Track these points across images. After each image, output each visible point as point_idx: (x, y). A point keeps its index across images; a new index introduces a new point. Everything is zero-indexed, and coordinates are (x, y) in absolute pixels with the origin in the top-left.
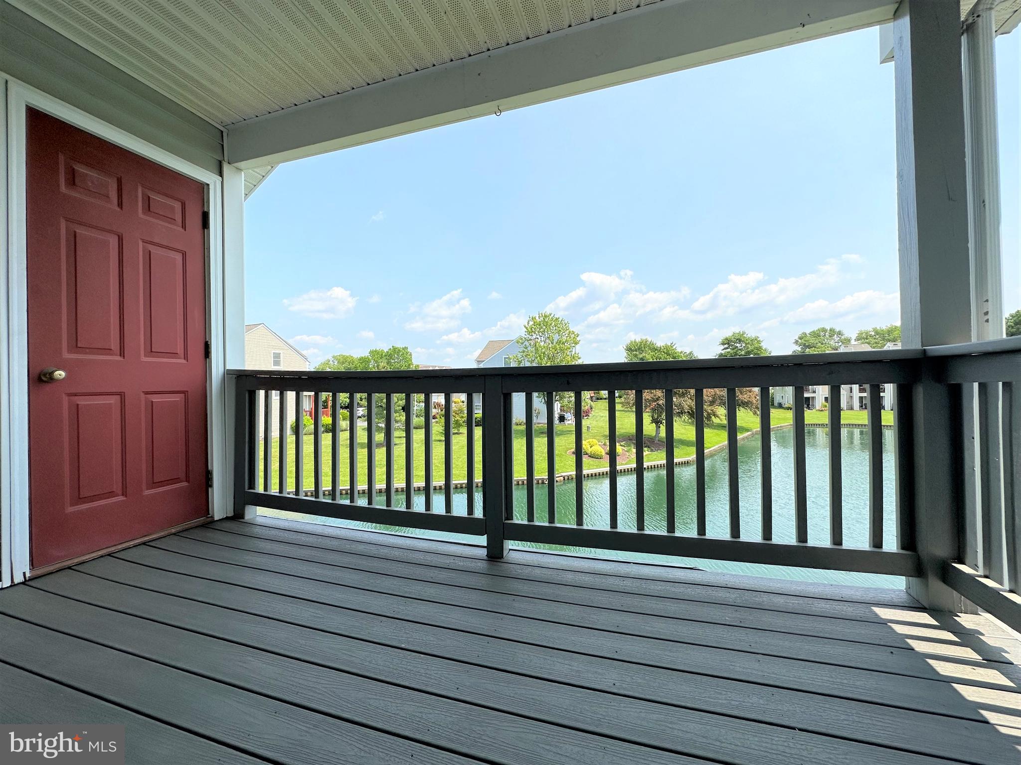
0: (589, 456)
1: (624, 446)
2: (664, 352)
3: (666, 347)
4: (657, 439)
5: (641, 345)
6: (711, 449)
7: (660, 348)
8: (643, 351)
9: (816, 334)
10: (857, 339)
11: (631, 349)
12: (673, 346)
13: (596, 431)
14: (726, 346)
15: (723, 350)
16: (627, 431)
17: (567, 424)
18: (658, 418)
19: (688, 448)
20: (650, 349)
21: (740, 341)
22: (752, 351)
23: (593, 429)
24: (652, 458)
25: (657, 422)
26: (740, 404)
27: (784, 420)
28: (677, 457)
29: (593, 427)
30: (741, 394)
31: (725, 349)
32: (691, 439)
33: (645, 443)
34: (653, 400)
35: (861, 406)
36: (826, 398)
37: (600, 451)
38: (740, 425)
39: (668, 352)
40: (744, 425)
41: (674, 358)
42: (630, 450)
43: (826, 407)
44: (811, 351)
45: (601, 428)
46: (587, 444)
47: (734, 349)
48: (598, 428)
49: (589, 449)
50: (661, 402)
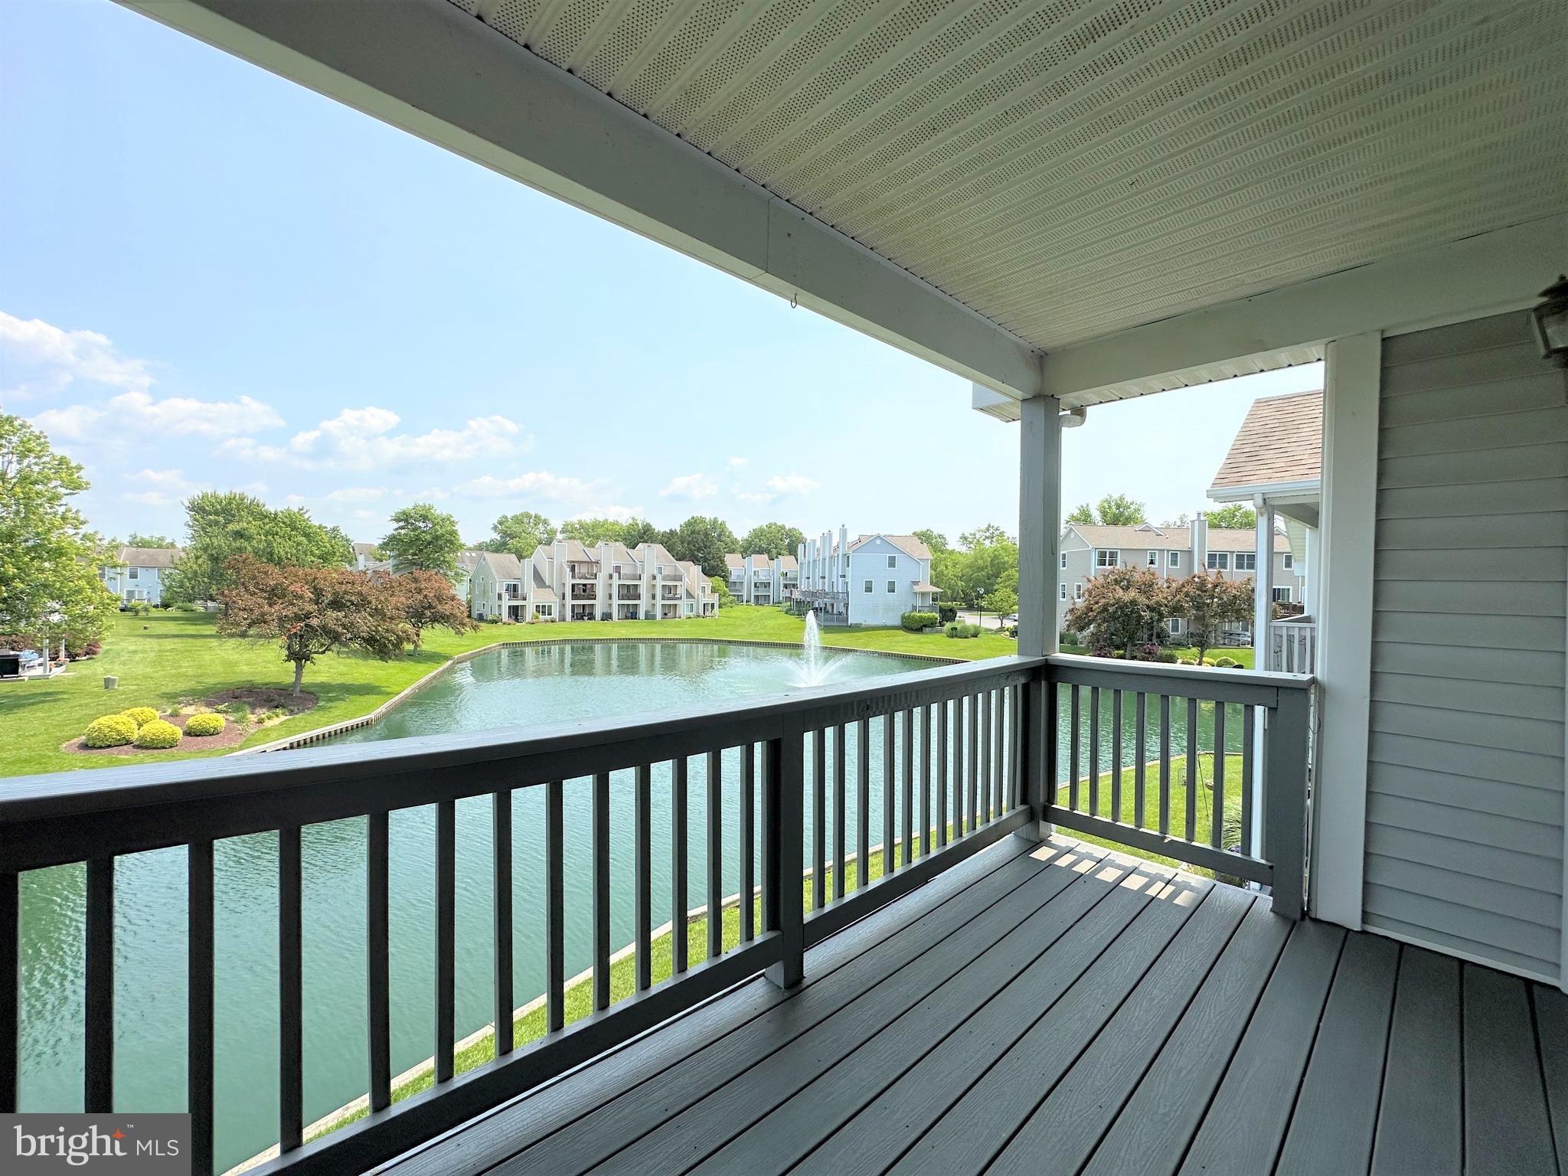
0: (134, 747)
1: (226, 712)
2: (284, 523)
3: (289, 514)
4: (298, 689)
5: (230, 503)
6: (402, 695)
7: (276, 514)
8: (233, 516)
9: (518, 520)
10: (563, 532)
11: (202, 509)
12: (305, 513)
13: (132, 687)
14: (402, 524)
15: (397, 529)
16: (220, 680)
17: (26, 678)
18: (300, 650)
19: (362, 699)
20: (252, 514)
21: (425, 518)
22: (443, 535)
23: (123, 682)
24: (296, 726)
25: (299, 657)
26: (438, 618)
27: (489, 638)
28: (345, 717)
29: (122, 679)
30: (440, 603)
31: (399, 528)
32: (362, 681)
33: (272, 700)
34: (298, 618)
35: (573, 616)
36: (537, 607)
37: (169, 730)
38: (433, 651)
39: (294, 524)
40: (438, 650)
41: (307, 535)
42: (244, 717)
43: (537, 618)
44: (515, 541)
45: (146, 677)
46: (130, 719)
47: (414, 530)
48: (136, 679)
49: (136, 732)
50: (314, 622)
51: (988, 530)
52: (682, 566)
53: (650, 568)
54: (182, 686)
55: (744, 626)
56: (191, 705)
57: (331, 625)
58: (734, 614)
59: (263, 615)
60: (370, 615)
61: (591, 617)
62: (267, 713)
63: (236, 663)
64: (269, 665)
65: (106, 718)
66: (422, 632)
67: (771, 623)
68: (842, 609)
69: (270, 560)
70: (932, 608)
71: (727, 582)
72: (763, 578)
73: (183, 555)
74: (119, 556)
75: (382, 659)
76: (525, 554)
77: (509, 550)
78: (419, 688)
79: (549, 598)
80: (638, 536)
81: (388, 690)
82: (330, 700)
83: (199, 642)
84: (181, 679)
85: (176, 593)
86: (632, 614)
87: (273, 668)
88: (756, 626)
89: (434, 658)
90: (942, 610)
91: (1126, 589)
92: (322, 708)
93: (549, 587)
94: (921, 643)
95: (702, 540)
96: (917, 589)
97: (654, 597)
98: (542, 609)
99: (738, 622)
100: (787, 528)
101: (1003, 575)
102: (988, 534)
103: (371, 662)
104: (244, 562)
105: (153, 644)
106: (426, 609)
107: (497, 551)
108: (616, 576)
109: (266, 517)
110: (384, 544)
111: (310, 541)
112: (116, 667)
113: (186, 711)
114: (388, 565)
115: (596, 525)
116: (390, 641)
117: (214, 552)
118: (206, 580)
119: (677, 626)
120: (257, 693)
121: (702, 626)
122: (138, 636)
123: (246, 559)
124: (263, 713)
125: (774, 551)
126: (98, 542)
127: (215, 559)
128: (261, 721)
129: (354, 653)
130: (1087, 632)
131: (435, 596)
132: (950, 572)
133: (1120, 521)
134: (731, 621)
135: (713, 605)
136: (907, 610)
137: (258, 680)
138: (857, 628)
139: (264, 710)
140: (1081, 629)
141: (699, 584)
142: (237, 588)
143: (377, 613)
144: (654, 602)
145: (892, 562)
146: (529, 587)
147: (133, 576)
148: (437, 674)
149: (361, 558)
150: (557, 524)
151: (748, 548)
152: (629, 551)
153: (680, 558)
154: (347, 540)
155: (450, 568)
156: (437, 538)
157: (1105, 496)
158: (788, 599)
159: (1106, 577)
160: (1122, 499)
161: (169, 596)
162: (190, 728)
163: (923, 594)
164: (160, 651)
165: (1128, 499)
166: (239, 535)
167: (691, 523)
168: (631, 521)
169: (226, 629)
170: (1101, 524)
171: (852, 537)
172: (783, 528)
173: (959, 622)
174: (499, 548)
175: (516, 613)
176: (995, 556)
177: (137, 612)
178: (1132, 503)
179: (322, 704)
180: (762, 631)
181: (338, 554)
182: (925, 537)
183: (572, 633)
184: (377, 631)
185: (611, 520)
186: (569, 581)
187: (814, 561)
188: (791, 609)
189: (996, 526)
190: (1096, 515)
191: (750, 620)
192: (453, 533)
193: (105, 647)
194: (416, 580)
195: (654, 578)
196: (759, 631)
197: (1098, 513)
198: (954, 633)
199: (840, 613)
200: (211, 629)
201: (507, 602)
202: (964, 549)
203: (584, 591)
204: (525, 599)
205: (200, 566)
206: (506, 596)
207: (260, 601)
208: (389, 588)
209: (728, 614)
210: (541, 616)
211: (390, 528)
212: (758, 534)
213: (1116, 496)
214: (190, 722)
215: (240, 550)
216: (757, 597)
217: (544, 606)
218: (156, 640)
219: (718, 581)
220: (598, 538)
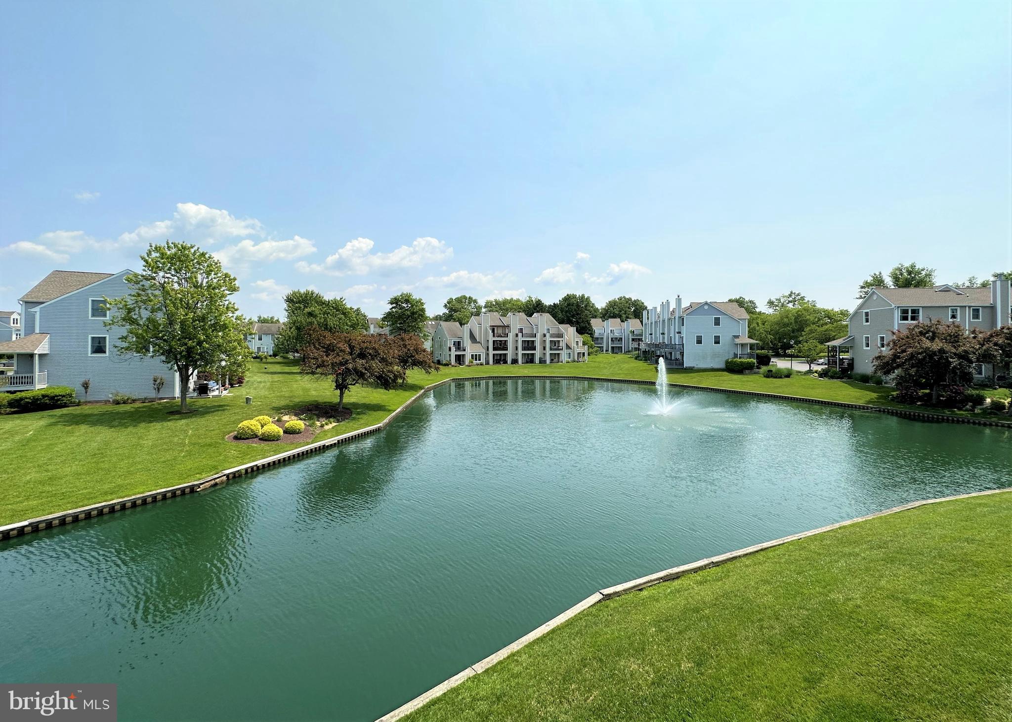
0: (260, 439)
1: (305, 420)
2: (333, 307)
3: (335, 301)
4: (341, 406)
5: (306, 297)
6: (397, 411)
7: (329, 302)
8: (308, 304)
9: (459, 300)
10: (485, 307)
11: (292, 301)
12: (343, 301)
13: (259, 403)
14: (394, 305)
15: (391, 309)
16: (301, 399)
17: (211, 397)
18: (342, 383)
19: (375, 413)
20: (317, 302)
21: (407, 301)
22: (417, 311)
23: (255, 400)
24: (341, 430)
25: (342, 387)
26: (416, 363)
27: (445, 375)
28: (367, 425)
29: (254, 398)
30: (417, 354)
31: (393, 308)
32: (375, 402)
33: (328, 413)
34: (341, 364)
35: (493, 361)
36: (472, 355)
37: (276, 430)
38: (413, 383)
39: (337, 307)
40: (416, 383)
41: (344, 314)
42: (313, 423)
43: (472, 362)
44: (457, 314)
45: (265, 397)
46: (257, 423)
47: (400, 309)
48: (261, 398)
49: (260, 430)
50: (350, 366)
51: (790, 295)
52: (562, 327)
53: (543, 329)
54: (283, 403)
55: (606, 368)
56: (287, 414)
57: (359, 367)
58: (598, 360)
59: (323, 362)
60: (379, 362)
61: (505, 362)
62: (326, 421)
63: (309, 390)
64: (326, 391)
65: (246, 422)
66: (408, 372)
67: (626, 366)
68: (679, 356)
69: (326, 329)
70: (750, 356)
71: (592, 337)
72: (617, 335)
73: (283, 326)
74: (253, 328)
75: (386, 389)
76: (463, 322)
77: (454, 319)
78: (407, 407)
79: (479, 350)
80: (534, 308)
81: (390, 408)
82: (358, 414)
83: (290, 376)
84: (282, 399)
85: (280, 348)
86: (530, 360)
87: (328, 393)
88: (615, 368)
89: (414, 388)
90: (758, 357)
91: (932, 339)
92: (354, 419)
93: (479, 342)
94: (744, 382)
95: (575, 310)
96: (738, 341)
97: (544, 348)
98: (476, 357)
99: (602, 365)
100: (633, 300)
101: (807, 329)
102: (790, 299)
103: (379, 390)
104: (313, 330)
105: (269, 378)
106: (409, 357)
107: (446, 320)
108: (520, 335)
109: (323, 303)
110: (384, 317)
111: (346, 317)
112: (252, 391)
113: (286, 418)
114: (386, 330)
115: (505, 302)
116: (390, 378)
117: (298, 324)
118: (294, 341)
119: (561, 368)
120: (320, 408)
121: (577, 368)
122: (262, 373)
123: (315, 328)
124: (324, 421)
125: (624, 316)
126: (243, 321)
127: (298, 329)
128: (322, 426)
129: (370, 385)
130: (892, 376)
131: (414, 349)
132: (761, 329)
133: (911, 284)
134: (596, 364)
135: (584, 353)
136: (730, 357)
137: (320, 400)
138: (691, 370)
139: (324, 419)
140: (887, 373)
141: (574, 340)
142: (310, 346)
143: (383, 360)
144: (544, 352)
145: (717, 322)
146: (467, 343)
147: (260, 339)
148: (416, 398)
149: (372, 327)
150: (482, 302)
151: (606, 314)
152: (528, 318)
153: (561, 322)
154: (365, 316)
155: (421, 331)
156: (413, 313)
157: (897, 265)
158: (636, 349)
159: (911, 330)
160: (913, 266)
161: (277, 350)
162: (287, 429)
163: (742, 345)
164: (272, 382)
165: (919, 266)
166: (310, 314)
167: (568, 299)
168: (528, 299)
169: (305, 370)
170: (893, 287)
171: (685, 304)
172: (630, 299)
173: (772, 365)
174: (448, 318)
175: (460, 359)
176: (799, 315)
177: (262, 359)
178: (923, 270)
179: (354, 416)
180: (620, 372)
181: (360, 324)
182: (740, 303)
183: (494, 372)
184: (383, 372)
185: (515, 298)
186: (491, 339)
187: (656, 322)
188: (639, 357)
189: (797, 293)
190: (889, 281)
191: (610, 363)
192: (423, 310)
193: (247, 379)
194: (403, 339)
195: (545, 335)
196: (618, 372)
197: (890, 279)
198: (770, 375)
199: (677, 360)
200: (296, 369)
201: (454, 353)
202: (770, 311)
203: (501, 345)
204: (465, 350)
205: (292, 333)
206: (453, 349)
207: (321, 353)
208: (387, 344)
209: (594, 360)
210: (474, 362)
211: (387, 308)
212: (612, 304)
213: (907, 264)
214: (287, 425)
215: (311, 323)
216: (613, 348)
217: (476, 355)
218: (270, 375)
219: (587, 337)
220: (507, 310)
